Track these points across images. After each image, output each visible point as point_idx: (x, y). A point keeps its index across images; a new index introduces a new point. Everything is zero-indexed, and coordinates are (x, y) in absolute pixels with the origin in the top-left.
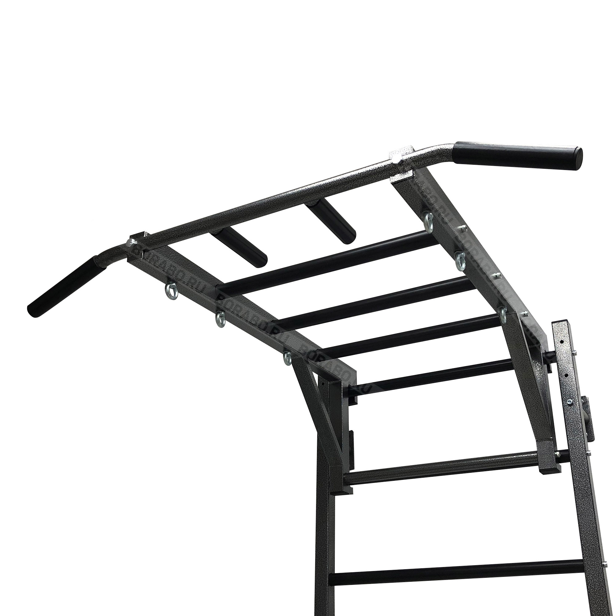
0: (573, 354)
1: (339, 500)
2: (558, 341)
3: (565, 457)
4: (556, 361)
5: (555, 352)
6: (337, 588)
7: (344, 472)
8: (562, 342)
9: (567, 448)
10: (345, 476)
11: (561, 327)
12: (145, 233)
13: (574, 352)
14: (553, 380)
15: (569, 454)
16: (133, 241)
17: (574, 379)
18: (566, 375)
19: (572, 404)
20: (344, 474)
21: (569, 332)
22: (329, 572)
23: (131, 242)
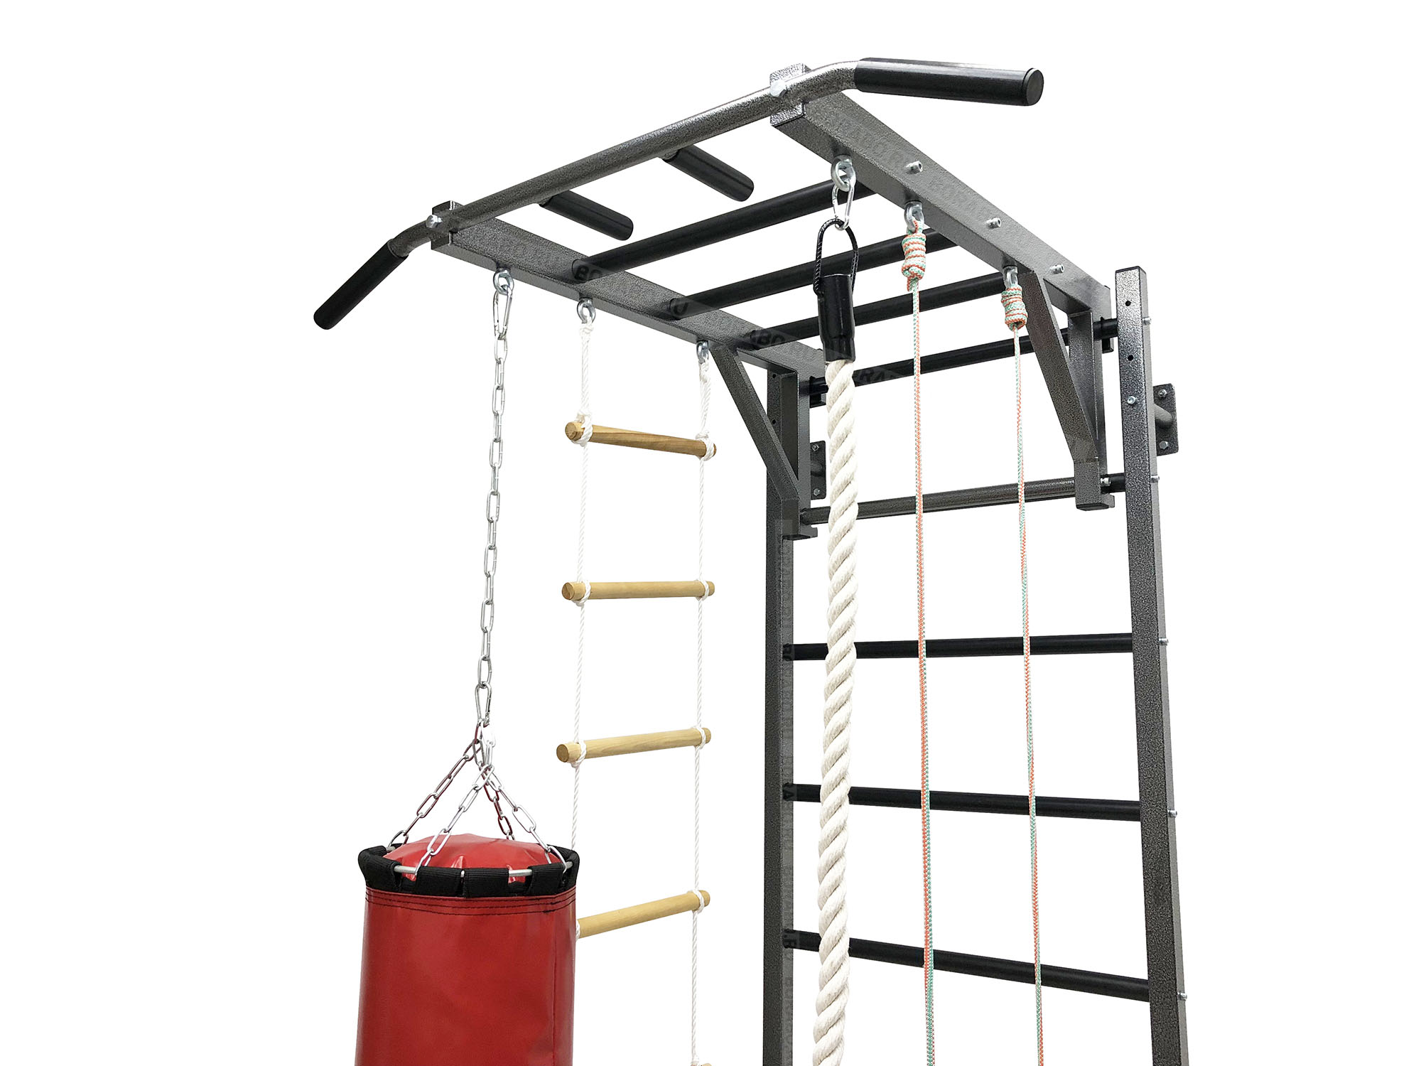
0: (1145, 323)
1: (798, 545)
2: (1122, 301)
3: (1117, 484)
4: (1116, 335)
5: (1116, 319)
6: (797, 664)
7: (801, 506)
8: (1128, 304)
9: (1123, 471)
10: (802, 513)
11: (1129, 280)
12: (451, 204)
13: (1146, 319)
14: (1110, 364)
15: (1125, 480)
16: (436, 219)
17: (1142, 364)
18: (1131, 358)
19: (1136, 403)
20: (802, 511)
21: (1140, 287)
22: (783, 641)
23: (432, 221)
